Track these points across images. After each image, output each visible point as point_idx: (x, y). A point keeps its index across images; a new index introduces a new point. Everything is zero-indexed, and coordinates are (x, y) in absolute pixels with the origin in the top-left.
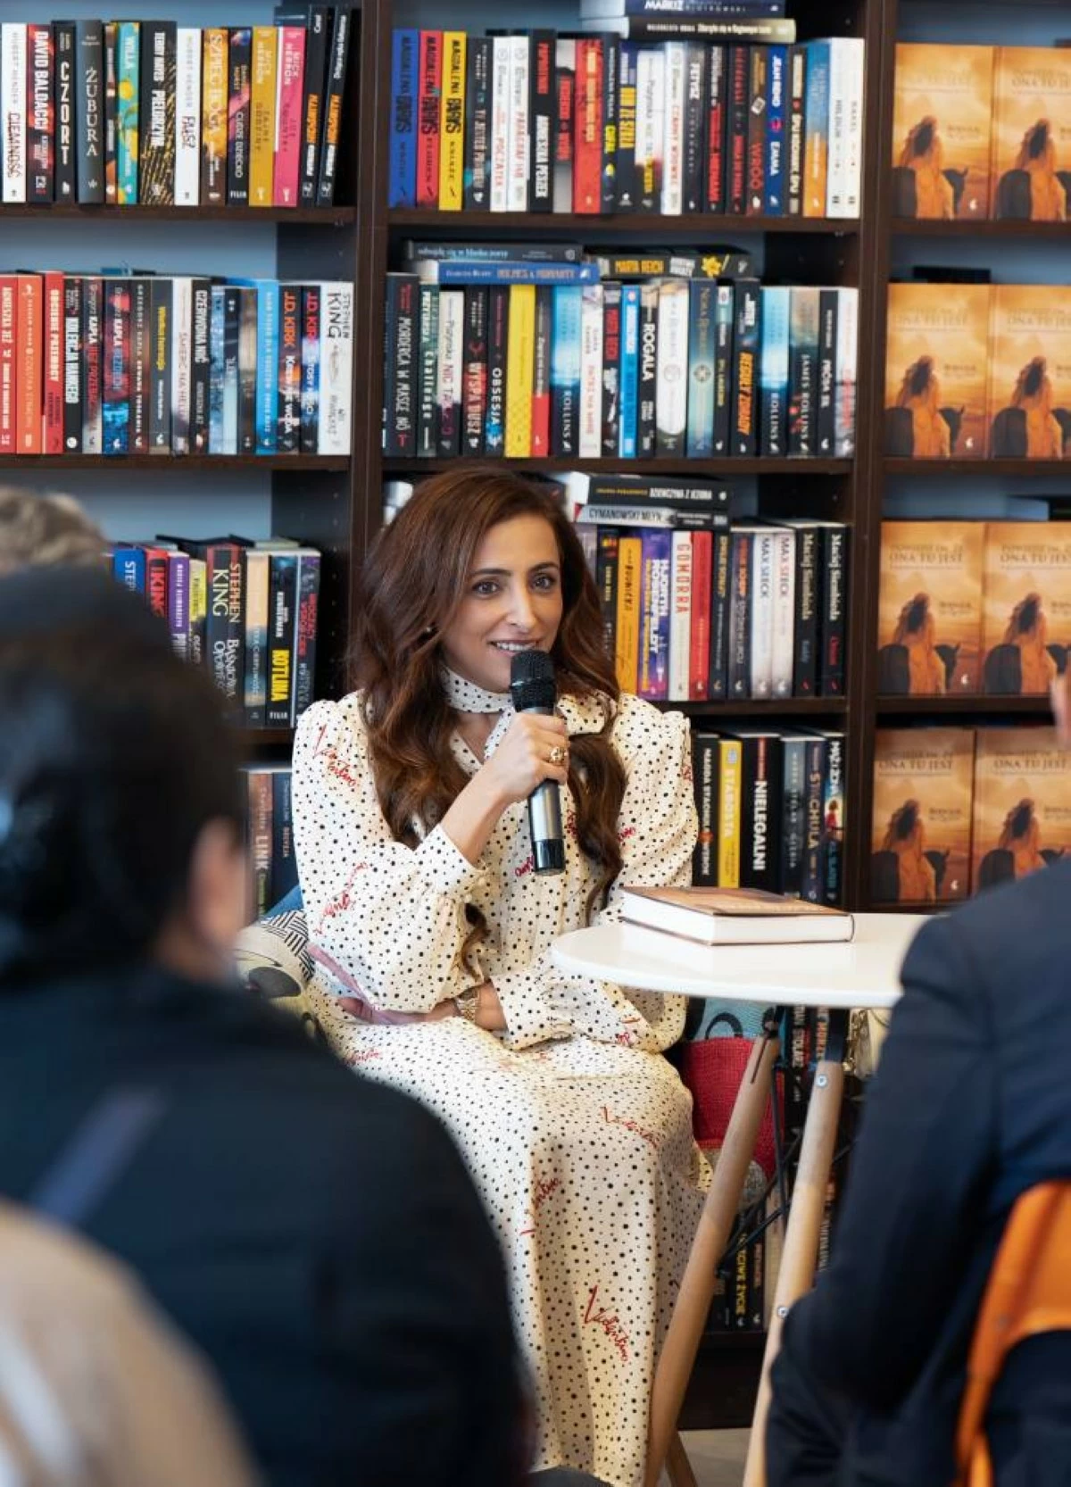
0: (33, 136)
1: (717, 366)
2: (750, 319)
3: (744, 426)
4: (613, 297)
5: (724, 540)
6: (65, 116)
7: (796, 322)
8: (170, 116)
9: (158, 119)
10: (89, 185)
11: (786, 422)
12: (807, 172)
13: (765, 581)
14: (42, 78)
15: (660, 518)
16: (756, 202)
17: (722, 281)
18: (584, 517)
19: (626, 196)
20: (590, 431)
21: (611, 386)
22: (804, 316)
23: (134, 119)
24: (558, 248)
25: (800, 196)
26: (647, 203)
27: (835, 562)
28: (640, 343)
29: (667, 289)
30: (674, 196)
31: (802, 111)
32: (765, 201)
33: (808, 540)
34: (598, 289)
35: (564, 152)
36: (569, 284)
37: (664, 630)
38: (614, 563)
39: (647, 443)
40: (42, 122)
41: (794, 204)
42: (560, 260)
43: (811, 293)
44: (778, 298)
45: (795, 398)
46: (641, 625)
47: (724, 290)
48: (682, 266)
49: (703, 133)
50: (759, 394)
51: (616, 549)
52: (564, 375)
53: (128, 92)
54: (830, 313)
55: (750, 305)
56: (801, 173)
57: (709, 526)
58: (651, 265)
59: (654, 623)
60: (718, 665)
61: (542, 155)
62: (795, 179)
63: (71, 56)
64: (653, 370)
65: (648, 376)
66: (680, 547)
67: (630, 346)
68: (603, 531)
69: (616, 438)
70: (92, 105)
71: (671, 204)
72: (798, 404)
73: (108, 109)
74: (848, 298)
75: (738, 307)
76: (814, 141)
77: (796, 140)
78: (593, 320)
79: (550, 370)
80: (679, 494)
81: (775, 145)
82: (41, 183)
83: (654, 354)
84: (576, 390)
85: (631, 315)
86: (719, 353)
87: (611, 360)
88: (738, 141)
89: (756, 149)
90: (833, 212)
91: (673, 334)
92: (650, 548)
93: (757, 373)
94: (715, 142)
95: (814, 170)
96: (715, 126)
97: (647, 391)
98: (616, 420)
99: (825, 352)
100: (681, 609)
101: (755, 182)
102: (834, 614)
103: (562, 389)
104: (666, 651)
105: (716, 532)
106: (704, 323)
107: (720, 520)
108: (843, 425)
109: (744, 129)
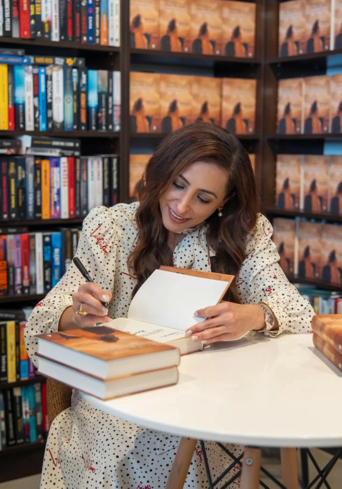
1: (73, 98)
2: (84, 81)
3: (83, 120)
4: (36, 71)
5: (78, 161)
7: (100, 83)
11: (98, 119)
12: (102, 28)
13: (92, 175)
15: (56, 153)
16: (85, 39)
17: (74, 67)
18: (29, 152)
19: (39, 33)
20: (30, 120)
21: (37, 104)
22: (103, 80)
24: (15, 50)
25: (99, 37)
26: (47, 36)
27: (115, 168)
28: (46, 88)
29: (56, 68)
30: (56, 34)
31: (99, 6)
32: (88, 39)
33: (106, 161)
34: (30, 68)
35: (15, 14)
36: (20, 65)
37: (59, 193)
38: (40, 169)
39: (50, 125)
41: (97, 40)
42: (16, 55)
43: (104, 73)
44: (94, 74)
45: (100, 110)
46: (51, 191)
47: (75, 70)
48: (59, 61)
49: (66, 11)
50: (88, 109)
51: (40, 164)
52: (19, 99)
54: (111, 81)
55: (84, 76)
56: (100, 29)
57: (73, 156)
58: (48, 60)
59: (55, 191)
60: (78, 205)
61: (7, 14)
62: (97, 31)
64: (51, 98)
65: (49, 101)
66: (64, 163)
67: (43, 89)
68: (36, 157)
69: (39, 123)
71: (55, 37)
72: (101, 112)
74: (117, 75)
75: (80, 77)
76: (104, 17)
77: (97, 16)
78: (29, 79)
79: (14, 97)
80: (62, 144)
81: (90, 18)
83: (52, 92)
84: (24, 105)
85: (42, 78)
86: (74, 93)
87: (36, 94)
88: (78, 15)
89: (84, 19)
90: (111, 44)
91: (58, 86)
92: (53, 164)
93: (87, 101)
94: (70, 15)
95: (104, 28)
96: (70, 9)
97: (49, 106)
98: (39, 117)
99: (109, 94)
100: (64, 186)
101: (84, 31)
102: (115, 186)
103: (19, 104)
104: (59, 201)
105: (75, 158)
106: (68, 82)
107: (77, 153)
108: (116, 120)
109: (80, 12)
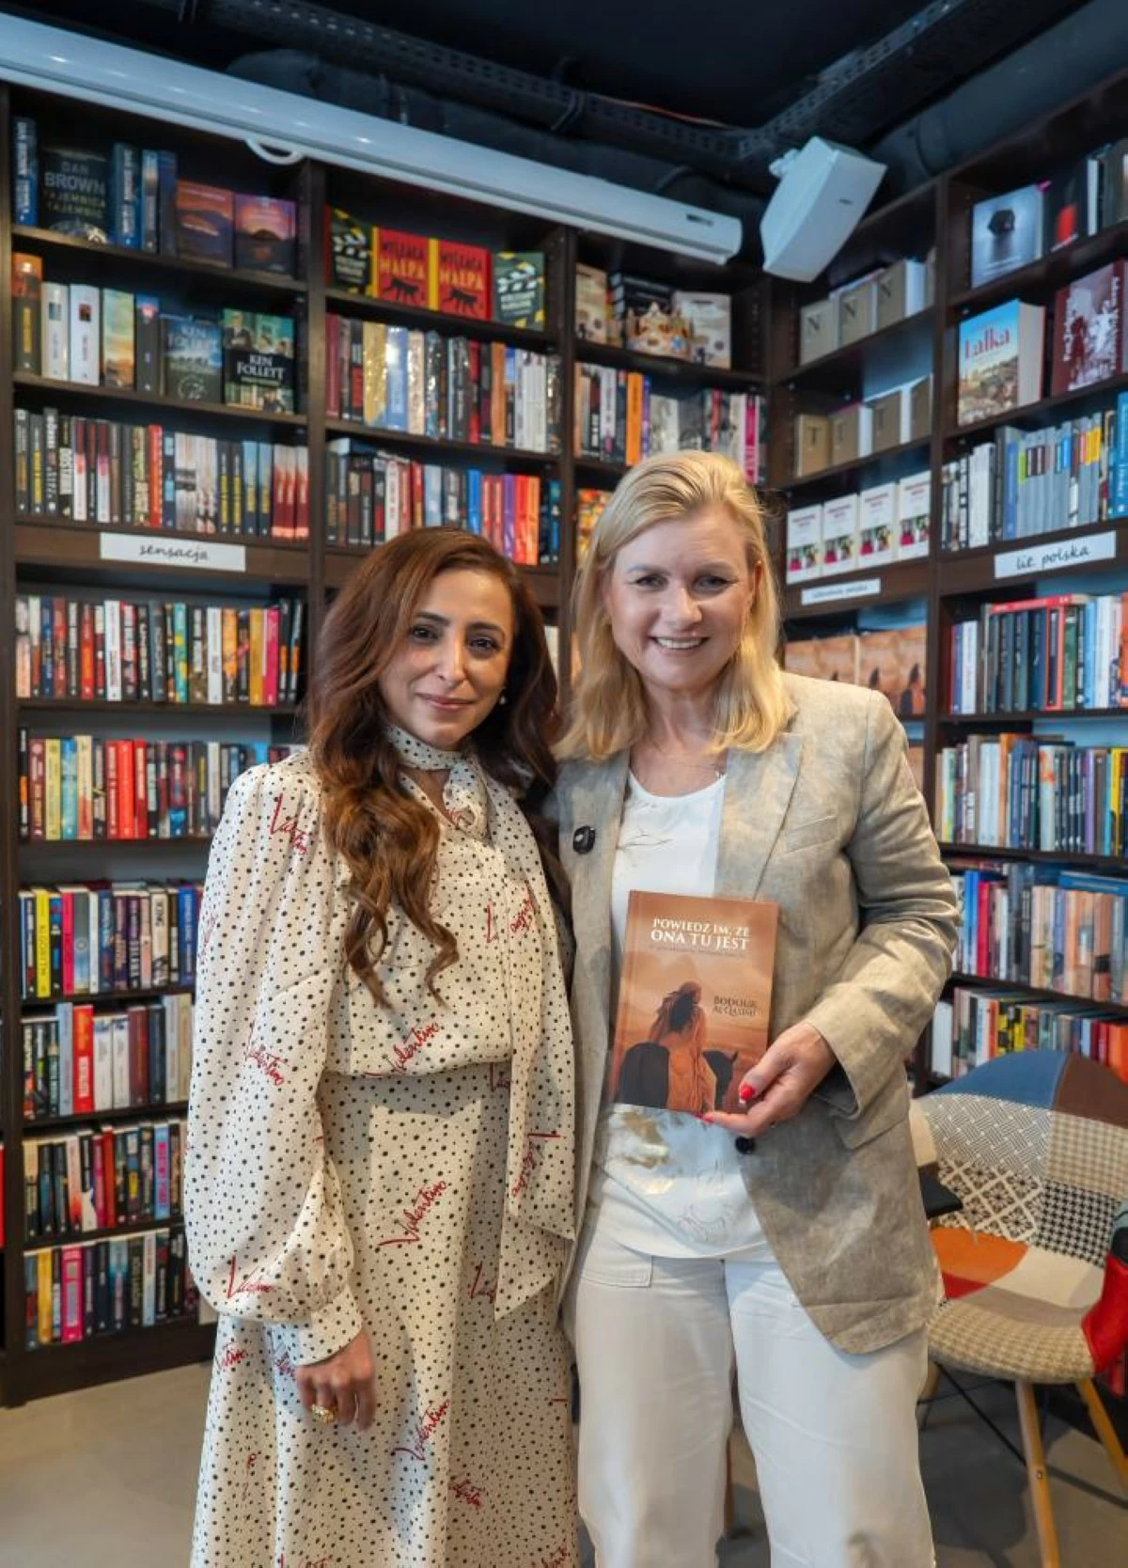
0: (124, 664)
6: (144, 652)
8: (205, 655)
9: (197, 657)
10: (158, 692)
14: (129, 633)
23: (184, 656)
40: (130, 656)
53: (180, 641)
63: (147, 621)
70: (159, 648)
73: (168, 651)
82: (130, 690)
